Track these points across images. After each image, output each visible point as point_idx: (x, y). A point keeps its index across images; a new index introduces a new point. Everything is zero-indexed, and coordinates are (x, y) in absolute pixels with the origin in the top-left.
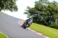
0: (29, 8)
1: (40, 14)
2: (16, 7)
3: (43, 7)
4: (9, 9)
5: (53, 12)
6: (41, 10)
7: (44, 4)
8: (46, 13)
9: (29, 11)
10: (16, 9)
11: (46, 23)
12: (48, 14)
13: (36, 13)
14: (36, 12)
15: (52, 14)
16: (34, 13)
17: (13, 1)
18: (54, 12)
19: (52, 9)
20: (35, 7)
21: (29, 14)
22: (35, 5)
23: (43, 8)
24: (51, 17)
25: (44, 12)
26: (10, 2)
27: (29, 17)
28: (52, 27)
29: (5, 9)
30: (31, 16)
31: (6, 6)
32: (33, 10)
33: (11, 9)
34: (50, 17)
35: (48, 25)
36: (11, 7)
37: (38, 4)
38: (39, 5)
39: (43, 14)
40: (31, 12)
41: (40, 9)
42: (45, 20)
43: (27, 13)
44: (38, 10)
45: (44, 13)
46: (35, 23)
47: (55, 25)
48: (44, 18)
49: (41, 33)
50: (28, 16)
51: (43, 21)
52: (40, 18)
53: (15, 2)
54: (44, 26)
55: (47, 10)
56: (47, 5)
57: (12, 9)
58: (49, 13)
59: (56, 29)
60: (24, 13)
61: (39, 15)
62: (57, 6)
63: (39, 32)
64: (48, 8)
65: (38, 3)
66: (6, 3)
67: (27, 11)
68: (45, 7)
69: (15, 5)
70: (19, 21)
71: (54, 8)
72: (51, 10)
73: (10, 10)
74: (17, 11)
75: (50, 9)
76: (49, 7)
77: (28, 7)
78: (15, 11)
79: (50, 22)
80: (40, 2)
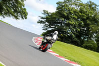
1: (65, 24)
6: (68, 16)
7: (73, 6)
8: (77, 22)
10: (24, 14)
14: (59, 20)
15: (87, 25)
16: (55, 23)
19: (86, 15)
20: (58, 12)
21: (47, 23)
23: (71, 13)
24: (85, 29)
26: (13, 3)
27: (46, 29)
30: (50, 27)
31: (7, 10)
32: (54, 16)
36: (15, 11)
37: (63, 6)
38: (65, 8)
40: (50, 20)
41: (66, 14)
43: (44, 23)
44: (63, 16)
45: (73, 23)
48: (73, 30)
52: (65, 32)
53: (22, 2)
55: (78, 18)
57: (17, 14)
60: (38, 23)
62: (96, 10)
64: (80, 14)
65: (63, 4)
66: (6, 4)
67: (44, 18)
68: (75, 12)
69: (22, 7)
72: (85, 17)
73: (14, 16)
74: (26, 18)
75: (83, 16)
76: (81, 11)
77: (45, 12)
78: (22, 18)
79: (82, 38)
80: (66, 2)
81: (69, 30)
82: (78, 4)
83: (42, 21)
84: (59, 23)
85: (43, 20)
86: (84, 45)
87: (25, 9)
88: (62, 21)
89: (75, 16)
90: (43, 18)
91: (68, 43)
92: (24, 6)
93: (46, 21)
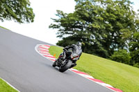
0: (63, 15)
1: (88, 28)
2: (29, 11)
3: (96, 11)
4: (14, 17)
5: (118, 24)
6: (90, 18)
7: (98, 4)
8: (103, 26)
9: (62, 21)
11: (103, 49)
12: (108, 27)
13: (77, 27)
14: (78, 23)
15: (117, 29)
16: (74, 27)
18: (122, 22)
19: (116, 15)
20: (77, 12)
21: (62, 28)
22: (76, 7)
23: (94, 13)
24: (115, 35)
25: (97, 23)
26: (15, 1)
27: (61, 36)
28: (116, 59)
29: (5, 16)
30: (67, 33)
31: (6, 10)
32: (72, 18)
33: (18, 17)
34: (113, 35)
35: (107, 54)
36: (18, 12)
37: (83, 4)
38: (86, 7)
39: (96, 29)
40: (66, 23)
41: (87, 15)
42: (101, 42)
43: (58, 27)
44: (84, 18)
45: (97, 26)
47: (124, 54)
48: (99, 37)
50: (60, 34)
51: (95, 45)
52: (88, 39)
54: (97, 57)
55: (105, 19)
56: (104, 7)
57: (20, 16)
58: (110, 25)
59: (127, 64)
60: (50, 27)
61: (84, 29)
62: (129, 9)
64: (107, 14)
65: (84, 1)
66: (6, 2)
67: (57, 21)
68: (100, 12)
69: (27, 6)
70: (38, 45)
71: (121, 14)
72: (114, 18)
73: (17, 19)
74: (32, 21)
75: (111, 16)
76: (109, 11)
77: (59, 12)
78: (28, 21)
79: (111, 47)
82: (105, 1)
83: (55, 25)
84: (79, 27)
85: (57, 24)
86: (114, 56)
87: (31, 9)
88: (83, 24)
89: (100, 17)
91: (91, 54)
92: (29, 5)
93: (61, 25)
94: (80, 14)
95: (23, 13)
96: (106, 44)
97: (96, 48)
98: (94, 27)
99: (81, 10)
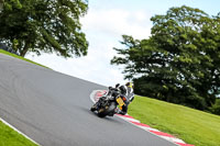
0: (132, 42)
1: (172, 63)
2: (80, 37)
3: (185, 36)
4: (56, 48)
6: (176, 48)
7: (188, 24)
8: (196, 60)
9: (131, 53)
10: (81, 46)
11: (197, 96)
14: (157, 55)
15: (218, 63)
17: (70, 16)
19: (217, 41)
20: (154, 38)
21: (131, 63)
22: (153, 31)
23: (182, 39)
24: (216, 72)
26: (57, 22)
28: (219, 112)
29: (42, 46)
30: (139, 72)
31: (44, 37)
32: (147, 47)
33: (62, 47)
35: (204, 104)
36: (62, 39)
37: (165, 25)
38: (169, 30)
39: (185, 64)
40: (138, 55)
43: (125, 62)
45: (188, 60)
46: (156, 97)
49: (178, 135)
50: (128, 74)
51: (185, 89)
52: (172, 80)
53: (75, 20)
55: (200, 49)
56: (197, 28)
57: (66, 46)
60: (112, 62)
61: (167, 65)
63: (171, 133)
64: (203, 40)
65: (166, 21)
66: (43, 25)
68: (191, 36)
69: (77, 30)
72: (214, 45)
73: (61, 50)
74: (85, 54)
77: (127, 39)
78: (77, 53)
79: (210, 92)
80: (172, 16)
81: (180, 77)
82: (198, 18)
83: (120, 59)
84: (159, 61)
85: (123, 56)
86: (215, 106)
87: (82, 35)
88: (165, 56)
89: (191, 46)
90: (123, 53)
91: (179, 103)
92: (79, 28)
93: (130, 59)
94: (160, 42)
95: (71, 41)
96: (202, 87)
97: (187, 95)
98: (183, 60)
99: (161, 35)
